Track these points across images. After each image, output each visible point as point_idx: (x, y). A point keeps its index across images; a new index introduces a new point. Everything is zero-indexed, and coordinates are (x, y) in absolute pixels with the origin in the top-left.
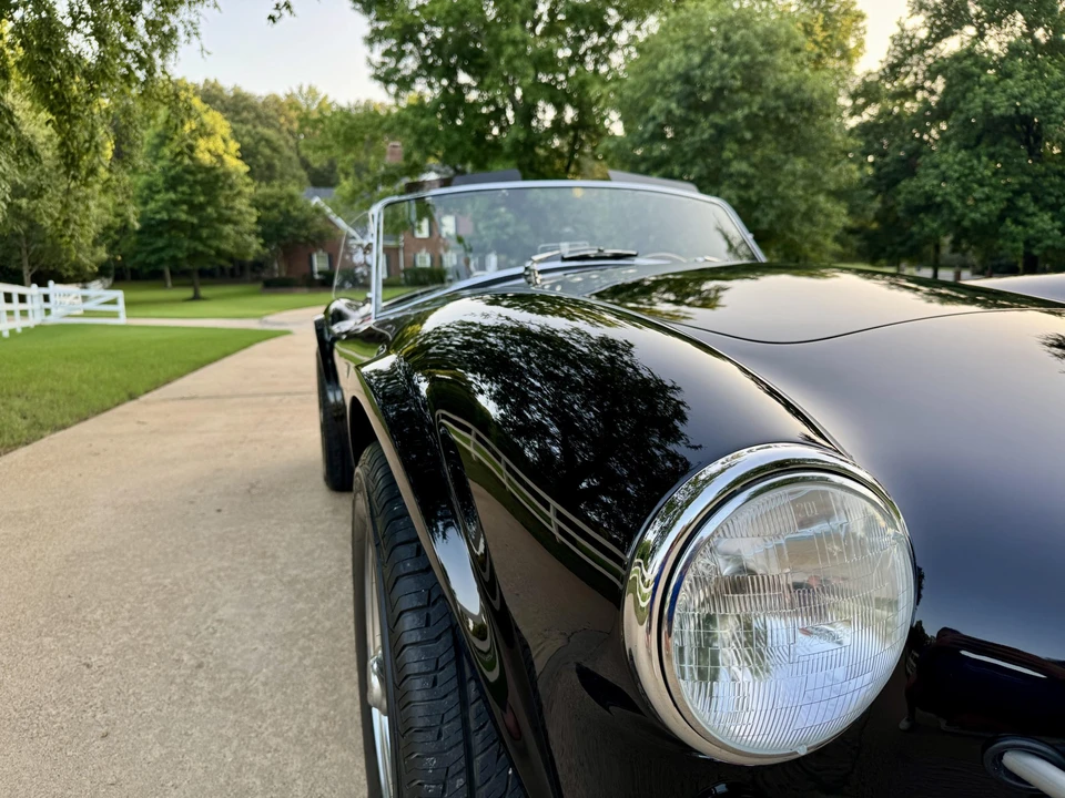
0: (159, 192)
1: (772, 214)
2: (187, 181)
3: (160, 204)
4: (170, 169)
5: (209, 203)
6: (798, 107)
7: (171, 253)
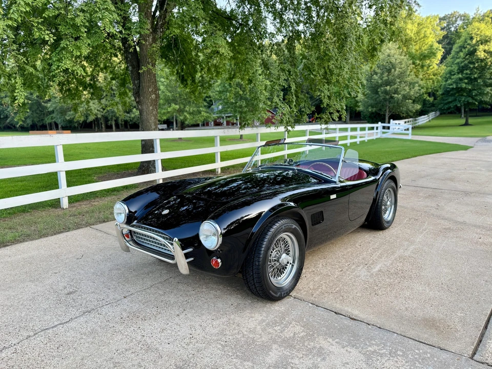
0: (455, 74)
2: (470, 67)
3: (453, 80)
4: (462, 62)
5: (479, 77)
7: (455, 104)
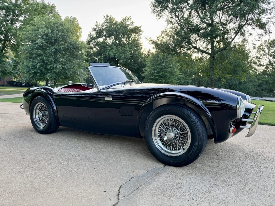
1: (71, 72)
6: (76, 48)
